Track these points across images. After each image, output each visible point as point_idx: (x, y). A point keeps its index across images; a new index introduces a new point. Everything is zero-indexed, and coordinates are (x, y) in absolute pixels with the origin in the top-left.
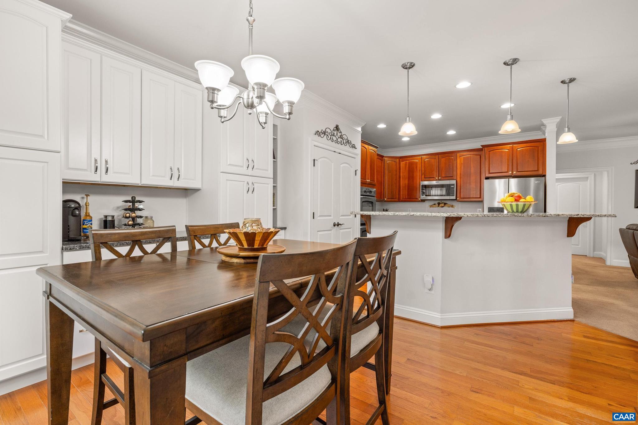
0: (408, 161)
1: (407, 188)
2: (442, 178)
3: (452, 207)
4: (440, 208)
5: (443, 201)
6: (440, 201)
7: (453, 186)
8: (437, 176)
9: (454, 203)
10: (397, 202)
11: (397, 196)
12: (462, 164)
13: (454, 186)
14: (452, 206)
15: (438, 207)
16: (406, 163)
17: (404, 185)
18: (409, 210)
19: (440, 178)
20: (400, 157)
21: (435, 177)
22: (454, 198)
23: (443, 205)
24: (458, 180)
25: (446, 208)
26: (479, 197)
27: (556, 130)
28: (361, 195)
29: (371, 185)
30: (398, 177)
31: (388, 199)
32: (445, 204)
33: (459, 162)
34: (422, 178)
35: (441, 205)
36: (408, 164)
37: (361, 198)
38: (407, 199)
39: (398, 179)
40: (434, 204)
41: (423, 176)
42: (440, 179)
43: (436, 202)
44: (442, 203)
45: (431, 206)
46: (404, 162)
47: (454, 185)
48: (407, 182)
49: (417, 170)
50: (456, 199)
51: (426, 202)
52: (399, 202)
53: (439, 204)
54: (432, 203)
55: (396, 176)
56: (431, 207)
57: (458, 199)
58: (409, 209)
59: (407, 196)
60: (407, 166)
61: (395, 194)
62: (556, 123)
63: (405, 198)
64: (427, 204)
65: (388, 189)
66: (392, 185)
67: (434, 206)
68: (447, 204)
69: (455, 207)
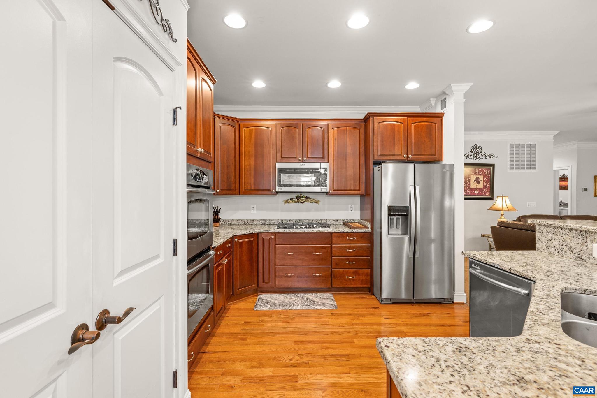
0: (254, 128)
1: (252, 172)
2: (308, 159)
4: (299, 205)
5: (303, 194)
6: (299, 194)
8: (300, 156)
9: (323, 198)
10: (237, 195)
11: (237, 186)
12: (335, 139)
13: (327, 172)
14: (317, 202)
15: (297, 202)
16: (251, 130)
17: (248, 167)
18: (253, 208)
20: (241, 120)
21: (297, 157)
22: (325, 189)
23: (304, 199)
24: (330, 163)
25: (307, 204)
26: (358, 189)
27: (464, 102)
28: (188, 186)
29: (204, 163)
30: (238, 152)
31: (221, 190)
32: (307, 198)
33: (331, 135)
34: (278, 157)
35: (301, 200)
37: (188, 192)
39: (238, 157)
40: (292, 199)
41: (278, 155)
42: (305, 160)
43: (294, 196)
44: (302, 197)
45: (287, 201)
46: (248, 129)
47: (325, 170)
49: (268, 143)
50: (329, 192)
52: (239, 195)
53: (298, 198)
54: (288, 197)
55: (235, 151)
56: (286, 203)
57: (331, 191)
58: (252, 206)
59: (254, 186)
60: (253, 136)
61: (233, 182)
62: (464, 92)
63: (249, 189)
64: (281, 198)
65: (222, 172)
66: (228, 167)
67: (292, 201)
68: (310, 198)
69: (320, 203)
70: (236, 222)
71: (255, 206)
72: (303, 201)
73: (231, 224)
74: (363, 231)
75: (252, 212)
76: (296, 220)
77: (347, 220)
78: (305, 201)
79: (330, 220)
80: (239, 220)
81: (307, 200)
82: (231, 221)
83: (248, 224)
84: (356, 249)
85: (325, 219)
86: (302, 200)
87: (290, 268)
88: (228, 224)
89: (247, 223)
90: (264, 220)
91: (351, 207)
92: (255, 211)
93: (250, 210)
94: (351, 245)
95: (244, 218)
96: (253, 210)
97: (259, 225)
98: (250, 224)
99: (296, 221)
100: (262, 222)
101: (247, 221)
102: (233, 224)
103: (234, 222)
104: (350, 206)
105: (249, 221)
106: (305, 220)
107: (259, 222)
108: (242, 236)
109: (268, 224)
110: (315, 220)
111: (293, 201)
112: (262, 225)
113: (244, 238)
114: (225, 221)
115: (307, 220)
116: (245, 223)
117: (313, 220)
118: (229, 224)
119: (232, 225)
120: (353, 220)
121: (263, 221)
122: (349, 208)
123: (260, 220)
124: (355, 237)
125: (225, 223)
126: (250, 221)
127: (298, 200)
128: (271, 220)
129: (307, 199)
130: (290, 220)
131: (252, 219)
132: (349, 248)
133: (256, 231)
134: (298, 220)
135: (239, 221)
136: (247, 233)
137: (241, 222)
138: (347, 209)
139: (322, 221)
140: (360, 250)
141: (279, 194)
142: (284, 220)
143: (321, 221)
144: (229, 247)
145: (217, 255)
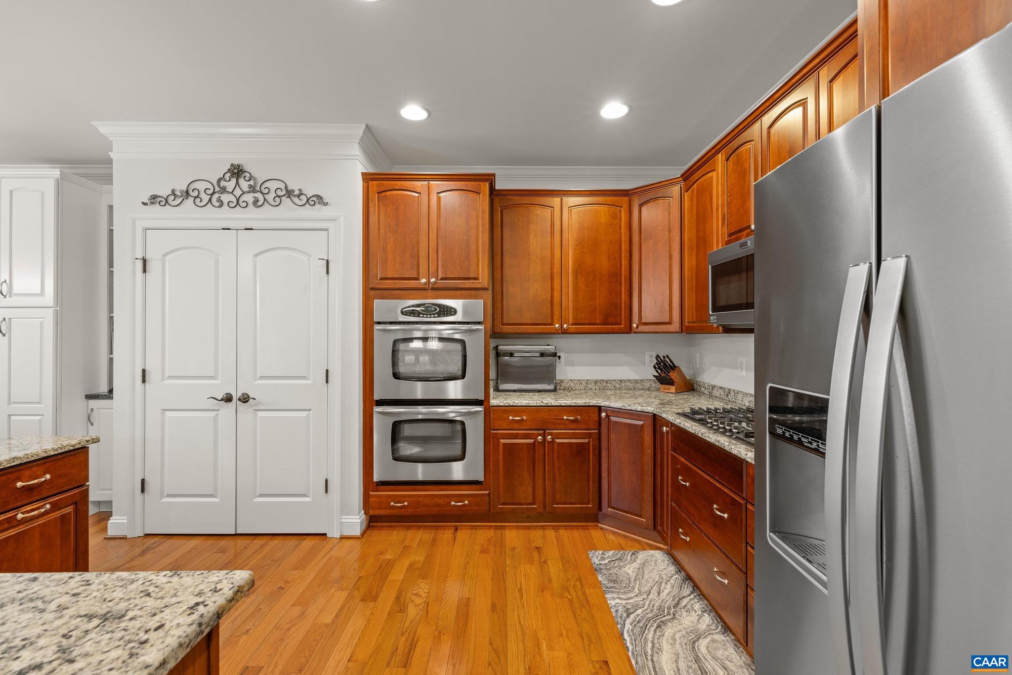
1: (694, 283)
11: (676, 315)
17: (690, 273)
20: (682, 176)
30: (676, 247)
31: (641, 324)
34: (724, 237)
36: (695, 194)
39: (679, 256)
46: (690, 190)
48: (694, 262)
49: (712, 208)
59: (695, 314)
60: (695, 204)
63: (691, 319)
75: (739, 371)
80: (721, 388)
83: (730, 400)
89: (729, 397)
96: (742, 369)
98: (734, 400)
100: (750, 399)
113: (621, 415)
123: (747, 395)
133: (644, 408)
135: (720, 390)
144: (570, 420)
145: (505, 419)
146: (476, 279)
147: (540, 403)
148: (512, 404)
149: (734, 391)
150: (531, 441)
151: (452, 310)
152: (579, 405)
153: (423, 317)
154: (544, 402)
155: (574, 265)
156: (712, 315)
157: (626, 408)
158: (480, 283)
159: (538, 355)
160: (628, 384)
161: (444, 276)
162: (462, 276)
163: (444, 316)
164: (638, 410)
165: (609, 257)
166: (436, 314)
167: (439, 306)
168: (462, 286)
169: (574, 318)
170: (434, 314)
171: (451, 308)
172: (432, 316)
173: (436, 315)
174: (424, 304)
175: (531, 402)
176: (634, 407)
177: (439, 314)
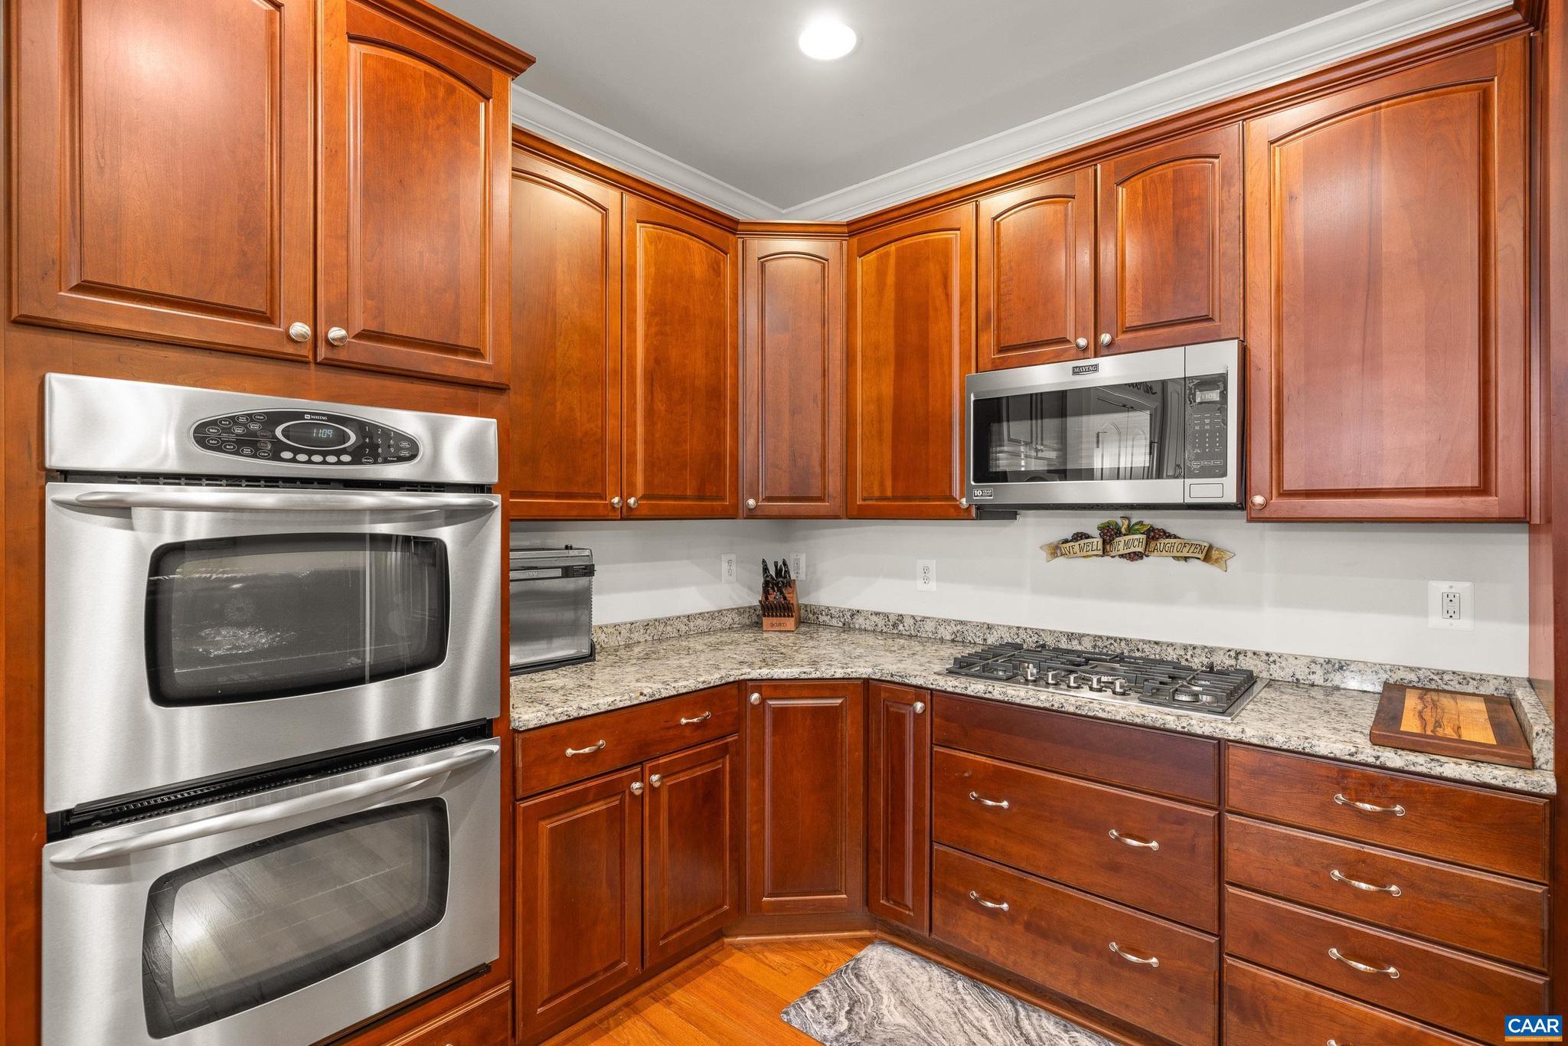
0: (893, 247)
1: (888, 427)
2: (1121, 337)
3: (1207, 558)
4: (1113, 567)
5: (1136, 517)
6: (1115, 517)
7: (1214, 396)
8: (1085, 329)
9: (1226, 532)
11: (834, 483)
13: (1224, 395)
14: (1208, 555)
15: (1105, 553)
16: (883, 260)
17: (872, 407)
18: (926, 570)
19: (1106, 338)
20: (849, 224)
21: (1070, 336)
22: (1226, 489)
23: (1137, 542)
24: (1253, 343)
25: (1158, 566)
26: (1471, 480)
31: (768, 499)
32: (1154, 535)
34: (983, 350)
35: (1121, 544)
36: (892, 261)
38: (894, 498)
40: (1079, 536)
41: (989, 339)
42: (1110, 345)
43: (1091, 524)
44: (1130, 530)
45: (1057, 547)
46: (874, 255)
47: (1218, 381)
48: (887, 388)
49: (948, 296)
50: (1242, 504)
51: (1026, 520)
53: (1110, 534)
54: (1063, 527)
56: (1052, 556)
57: (1258, 500)
58: (921, 562)
59: (889, 483)
60: (891, 279)
61: (818, 470)
63: (877, 494)
64: (1032, 536)
66: (793, 412)
67: (1077, 548)
68: (1169, 536)
69: (1232, 564)
70: (867, 622)
71: (932, 564)
72: (1132, 550)
73: (851, 626)
74: (1469, 777)
75: (920, 584)
76: (1100, 637)
77: (1412, 669)
78: (1140, 549)
79: (1295, 662)
80: (877, 614)
81: (1152, 544)
82: (852, 615)
83: (904, 632)
84: (1407, 884)
85: (1262, 648)
86: (1126, 544)
87: (993, 870)
88: (841, 624)
89: (901, 627)
90: (962, 623)
91: (1450, 598)
92: (933, 586)
93: (914, 578)
94: (1368, 849)
95: (894, 608)
96: (926, 580)
97: (942, 640)
98: (913, 632)
99: (1099, 643)
100: (955, 629)
101: (901, 618)
102: (857, 626)
103: (860, 621)
104: (1440, 587)
105: (908, 622)
106: (1145, 642)
107: (941, 629)
108: (788, 683)
109: (978, 640)
110: (1198, 651)
111: (1081, 550)
112: (953, 641)
113: (792, 693)
114: (832, 611)
115: (1156, 643)
116: (895, 626)
117: (1185, 648)
118: (847, 628)
119: (854, 629)
120: (1465, 678)
121: (959, 627)
122: (1435, 602)
123: (947, 622)
124: (1395, 800)
125: (834, 622)
126: (912, 621)
127: (1104, 542)
128: (989, 627)
129: (1154, 538)
130: (1070, 636)
131: (919, 612)
132: (1356, 867)
133: (849, 670)
134: (1108, 638)
135: (874, 618)
136: (803, 676)
137: (881, 622)
138: (1421, 610)
139: (1241, 657)
140: (1444, 902)
141: (1025, 516)
142: (1042, 633)
143: (1236, 658)
144: (693, 723)
145: (556, 760)
146: (476, 353)
147: (636, 698)
148: (575, 715)
149: (913, 617)
150: (615, 802)
151: (405, 444)
152: (712, 685)
153: (294, 460)
154: (645, 692)
155: (647, 358)
156: (975, 487)
157: (810, 677)
158: (488, 367)
159: (559, 572)
160: (699, 622)
161: (373, 326)
162: (434, 336)
163: (375, 462)
164: (838, 675)
165: (707, 354)
166: (344, 451)
167: (361, 426)
168: (436, 370)
169: (648, 483)
170: (337, 453)
171: (401, 437)
172: (332, 459)
173: (346, 458)
174: (299, 415)
175: (618, 698)
176: (828, 671)
177: (358, 456)
